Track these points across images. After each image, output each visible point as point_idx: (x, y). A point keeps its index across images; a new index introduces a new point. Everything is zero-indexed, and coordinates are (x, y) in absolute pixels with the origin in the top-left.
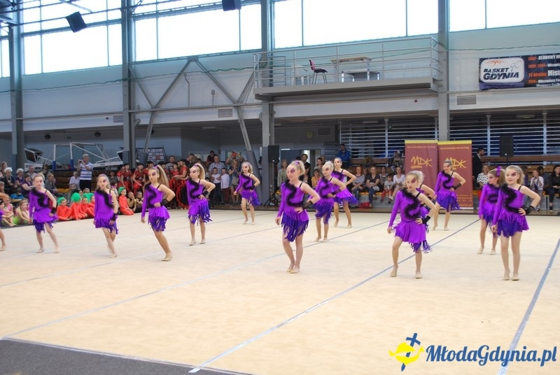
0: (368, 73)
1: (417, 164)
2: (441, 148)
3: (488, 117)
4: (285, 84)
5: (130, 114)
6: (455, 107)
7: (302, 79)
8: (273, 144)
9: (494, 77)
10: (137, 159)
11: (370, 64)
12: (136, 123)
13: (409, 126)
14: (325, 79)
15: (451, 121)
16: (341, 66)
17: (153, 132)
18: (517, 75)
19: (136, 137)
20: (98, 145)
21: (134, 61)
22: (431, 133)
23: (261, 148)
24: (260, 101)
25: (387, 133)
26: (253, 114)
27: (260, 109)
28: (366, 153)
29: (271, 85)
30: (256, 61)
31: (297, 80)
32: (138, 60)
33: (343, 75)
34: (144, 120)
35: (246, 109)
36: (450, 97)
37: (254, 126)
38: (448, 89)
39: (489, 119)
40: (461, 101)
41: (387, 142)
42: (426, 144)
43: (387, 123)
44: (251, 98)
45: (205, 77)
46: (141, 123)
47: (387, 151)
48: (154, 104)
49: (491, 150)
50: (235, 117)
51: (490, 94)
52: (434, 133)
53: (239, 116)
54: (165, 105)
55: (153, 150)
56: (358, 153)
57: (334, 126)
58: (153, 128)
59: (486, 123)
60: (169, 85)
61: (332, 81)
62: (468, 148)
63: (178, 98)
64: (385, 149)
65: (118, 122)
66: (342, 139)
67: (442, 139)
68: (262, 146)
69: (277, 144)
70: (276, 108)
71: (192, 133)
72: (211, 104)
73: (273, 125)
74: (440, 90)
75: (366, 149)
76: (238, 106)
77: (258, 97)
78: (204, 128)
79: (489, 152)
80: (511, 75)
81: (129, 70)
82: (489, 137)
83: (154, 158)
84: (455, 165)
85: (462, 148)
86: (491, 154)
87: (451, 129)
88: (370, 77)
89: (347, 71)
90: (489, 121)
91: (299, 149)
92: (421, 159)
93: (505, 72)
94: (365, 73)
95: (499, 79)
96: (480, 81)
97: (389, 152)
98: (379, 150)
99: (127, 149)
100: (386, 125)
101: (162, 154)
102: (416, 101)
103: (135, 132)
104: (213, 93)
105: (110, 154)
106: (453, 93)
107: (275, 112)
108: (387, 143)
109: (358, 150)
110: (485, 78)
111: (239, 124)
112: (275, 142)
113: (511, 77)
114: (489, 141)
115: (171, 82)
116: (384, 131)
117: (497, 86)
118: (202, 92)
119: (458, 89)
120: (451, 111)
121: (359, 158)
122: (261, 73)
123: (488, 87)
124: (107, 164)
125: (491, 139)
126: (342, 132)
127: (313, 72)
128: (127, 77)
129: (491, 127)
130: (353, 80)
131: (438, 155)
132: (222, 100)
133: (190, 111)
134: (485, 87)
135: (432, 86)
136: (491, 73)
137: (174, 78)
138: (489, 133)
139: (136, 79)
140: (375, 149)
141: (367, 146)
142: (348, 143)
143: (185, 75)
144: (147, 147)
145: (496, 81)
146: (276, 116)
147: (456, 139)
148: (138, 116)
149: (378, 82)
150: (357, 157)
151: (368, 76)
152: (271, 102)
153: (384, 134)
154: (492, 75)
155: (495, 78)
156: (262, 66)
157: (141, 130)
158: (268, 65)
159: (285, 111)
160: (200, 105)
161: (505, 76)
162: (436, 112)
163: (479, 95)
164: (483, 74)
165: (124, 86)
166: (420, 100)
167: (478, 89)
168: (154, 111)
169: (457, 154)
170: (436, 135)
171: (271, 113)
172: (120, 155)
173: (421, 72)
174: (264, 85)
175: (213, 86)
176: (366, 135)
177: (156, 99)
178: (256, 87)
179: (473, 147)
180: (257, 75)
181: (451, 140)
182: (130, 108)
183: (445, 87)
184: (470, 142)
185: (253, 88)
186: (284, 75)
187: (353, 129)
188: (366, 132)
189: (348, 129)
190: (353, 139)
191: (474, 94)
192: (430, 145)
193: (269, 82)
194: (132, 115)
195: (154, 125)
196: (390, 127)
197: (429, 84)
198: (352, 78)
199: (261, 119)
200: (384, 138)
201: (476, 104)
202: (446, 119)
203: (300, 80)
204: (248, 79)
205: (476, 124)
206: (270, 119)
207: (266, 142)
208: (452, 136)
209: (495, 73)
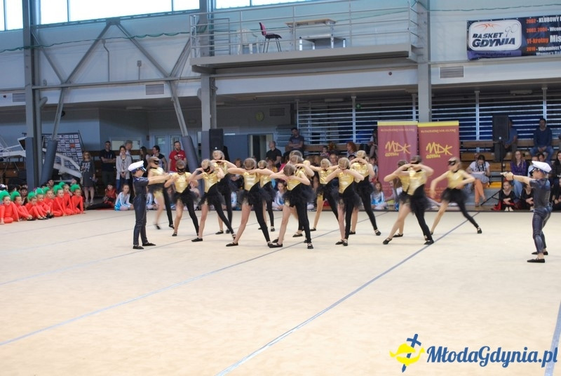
0: (332, 39)
1: (392, 150)
2: (422, 131)
3: (477, 92)
4: (230, 54)
5: (34, 91)
6: (438, 80)
7: (251, 47)
8: (215, 127)
9: (485, 43)
10: (44, 147)
11: (335, 27)
12: (42, 102)
13: (380, 105)
14: (279, 46)
15: (432, 98)
16: (299, 30)
17: (63, 113)
18: (513, 41)
19: (41, 120)
21: (38, 23)
22: (407, 113)
23: (199, 133)
24: (198, 75)
25: (354, 113)
26: (190, 90)
27: (198, 84)
28: (329, 138)
29: (212, 54)
30: (192, 24)
31: (245, 48)
32: (42, 23)
33: (301, 42)
34: (53, 98)
35: (180, 84)
36: (432, 69)
37: (192, 106)
38: (429, 59)
39: (477, 95)
40: (445, 73)
41: (354, 124)
42: (404, 127)
43: (354, 101)
44: (187, 71)
45: (129, 45)
46: (48, 103)
47: (354, 135)
48: (65, 78)
49: (481, 133)
50: (167, 94)
51: (480, 64)
52: (411, 113)
53: (172, 93)
54: (78, 80)
55: (67, 137)
56: (319, 138)
57: (289, 105)
58: (63, 108)
59: (475, 101)
60: (83, 55)
61: (288, 49)
62: (454, 130)
63: (95, 70)
64: (352, 133)
65: (19, 101)
66: (300, 121)
67: (423, 120)
68: (201, 130)
69: (220, 128)
70: (218, 83)
71: (113, 114)
72: (135, 78)
73: (215, 104)
74: (420, 60)
75: (329, 133)
76: (171, 81)
77: (196, 68)
78: (128, 108)
79: (478, 136)
80: (506, 41)
82: (478, 117)
83: (67, 146)
84: (439, 152)
85: (447, 131)
86: (481, 138)
87: (433, 108)
88: (335, 43)
89: (306, 37)
90: (477, 98)
91: (247, 134)
92: (397, 144)
93: (498, 38)
94: (328, 39)
95: (491, 46)
96: (469, 49)
97: (357, 137)
98: (345, 133)
99: (31, 134)
100: (354, 103)
101: (77, 141)
102: (390, 74)
103: (41, 113)
104: (139, 64)
105: (10, 142)
106: (435, 64)
107: (217, 88)
108: (354, 126)
109: (319, 134)
110: (474, 45)
111: (173, 102)
112: (217, 126)
113: (506, 43)
114: (478, 122)
115: (86, 51)
116: (351, 111)
117: (487, 54)
118: (126, 63)
119: (441, 59)
120: (433, 86)
121: (321, 144)
122: (199, 39)
123: (478, 56)
124: (5, 154)
125: (480, 120)
126: (300, 113)
127: (264, 37)
128: (29, 44)
129: (480, 106)
130: (314, 48)
131: (418, 139)
132: (151, 73)
133: (110, 88)
134: (475, 56)
135: (410, 54)
136: (481, 39)
137: (89, 46)
138: (478, 113)
139: (42, 47)
140: (340, 133)
141: (329, 129)
142: (307, 125)
143: (104, 42)
144: (57, 133)
145: (488, 48)
146: (218, 92)
147: (440, 120)
148: (44, 94)
149: (344, 50)
150: (318, 142)
151: (332, 43)
152: (213, 76)
153: (351, 115)
154: (483, 41)
155: (486, 45)
156: (201, 30)
157: (48, 112)
158: (208, 29)
159: (230, 86)
160: (123, 79)
161: (499, 42)
162: (416, 87)
163: (466, 67)
164: (472, 39)
165: (26, 56)
167: (466, 58)
168: (65, 87)
169: (442, 138)
170: (414, 115)
171: (213, 89)
172: (23, 142)
173: (396, 38)
174: (203, 55)
175: (138, 56)
176: (329, 116)
177: (67, 72)
178: (194, 57)
179: (460, 129)
180: (194, 42)
181: (433, 121)
182: (34, 84)
183: (426, 56)
184: (456, 123)
185: (189, 57)
186: (228, 41)
187: (312, 109)
188: (329, 112)
189: (307, 108)
190: (313, 121)
191: (462, 64)
192: (409, 127)
193: (208, 51)
194: (37, 92)
195: (64, 104)
196: (358, 106)
197: (408, 52)
198: (312, 46)
199: (199, 97)
200: (351, 119)
201: (463, 76)
202: (427, 95)
203: (248, 48)
204: (184, 46)
205: (462, 101)
206: (210, 97)
207: (206, 125)
208: (434, 116)
209: (487, 39)
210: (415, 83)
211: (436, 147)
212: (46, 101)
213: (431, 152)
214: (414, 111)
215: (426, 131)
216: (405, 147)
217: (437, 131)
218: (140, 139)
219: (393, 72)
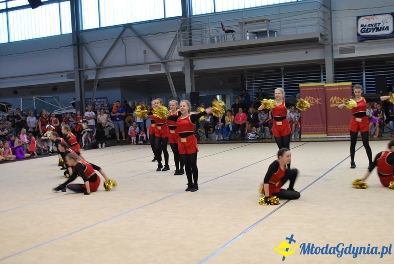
0: (268, 32)
1: (309, 102)
2: (327, 89)
3: (363, 63)
5: (80, 71)
6: (338, 56)
7: (216, 38)
8: (194, 91)
9: (369, 30)
11: (269, 24)
12: (85, 79)
13: (300, 73)
14: (234, 37)
15: (335, 67)
16: (247, 27)
17: (98, 85)
18: (387, 28)
19: (85, 91)
20: (56, 97)
21: (81, 29)
22: (317, 78)
24: (182, 58)
25: (283, 79)
26: (177, 68)
27: (183, 63)
29: (191, 44)
30: (177, 25)
31: (212, 40)
32: (84, 29)
33: (248, 34)
34: (91, 76)
35: (171, 64)
36: (334, 48)
37: (179, 78)
38: (332, 42)
39: (363, 65)
40: (343, 51)
42: (316, 87)
43: (282, 71)
44: (175, 55)
45: (138, 40)
46: (89, 79)
48: (98, 63)
49: (366, 89)
50: (163, 71)
51: (366, 44)
52: (320, 78)
53: (166, 69)
55: (99, 100)
57: (240, 75)
58: (98, 82)
59: (362, 68)
60: (110, 48)
61: (240, 39)
62: (349, 88)
63: (117, 57)
65: (71, 78)
66: (248, 85)
67: (329, 82)
68: (185, 93)
69: (197, 91)
70: (195, 63)
71: (129, 85)
72: (143, 61)
73: (194, 76)
74: (326, 43)
76: (165, 62)
77: (181, 54)
78: (138, 81)
80: (383, 29)
81: (77, 37)
83: (99, 106)
84: (339, 103)
85: (344, 88)
86: (366, 92)
87: (335, 73)
88: (270, 34)
89: (251, 31)
90: (364, 67)
92: (312, 98)
93: (377, 26)
94: (266, 32)
95: (373, 32)
96: (358, 35)
99: (78, 99)
100: (282, 73)
101: (105, 102)
102: (307, 53)
103: (84, 86)
104: (145, 52)
105: (65, 104)
106: (336, 45)
107: (194, 66)
110: (362, 32)
111: (167, 76)
114: (364, 82)
115: (111, 46)
116: (281, 77)
117: (370, 37)
118: (136, 52)
119: (340, 42)
120: (335, 59)
122: (182, 35)
124: (63, 112)
125: (366, 80)
126: (247, 80)
127: (224, 32)
128: (76, 42)
129: (366, 71)
130: (256, 38)
131: (325, 94)
132: (152, 58)
133: (127, 68)
134: (362, 39)
135: (320, 39)
136: (366, 28)
137: (113, 43)
138: (364, 76)
139: (84, 44)
142: (252, 88)
143: (122, 40)
144: (94, 98)
145: (370, 34)
146: (195, 69)
147: (339, 82)
148: (86, 73)
149: (276, 39)
151: (268, 35)
152: (192, 58)
153: (281, 80)
154: (368, 29)
155: (370, 32)
156: (183, 29)
157: (89, 85)
158: (188, 29)
159: (202, 65)
160: (135, 63)
161: (378, 29)
162: (324, 60)
163: (356, 46)
164: (360, 28)
165: (74, 50)
166: (309, 52)
167: (357, 41)
168: (99, 69)
169: (340, 93)
170: (322, 79)
171: (192, 66)
172: (74, 104)
173: (310, 30)
174: (185, 45)
175: (144, 47)
176: (266, 81)
177: (100, 59)
178: (179, 46)
180: (179, 37)
182: (79, 67)
183: (330, 40)
184: (350, 83)
185: (177, 46)
186: (201, 36)
187: (255, 77)
188: (266, 79)
189: (252, 77)
190: (256, 85)
191: (353, 45)
192: (319, 86)
193: (189, 42)
194: (81, 72)
195: (99, 80)
196: (285, 74)
197: (318, 38)
198: (255, 36)
199: (183, 72)
200: (281, 83)
201: (354, 52)
202: (332, 66)
203: (214, 40)
204: (172, 40)
205: (353, 69)
206: (191, 72)
207: (188, 90)
208: (335, 79)
209: (370, 27)
210: (323, 58)
211: (337, 99)
212: (87, 78)
213: (333, 102)
214: (322, 76)
215: (330, 89)
216: (318, 99)
217: (337, 89)
218: (146, 100)
219: (308, 51)
